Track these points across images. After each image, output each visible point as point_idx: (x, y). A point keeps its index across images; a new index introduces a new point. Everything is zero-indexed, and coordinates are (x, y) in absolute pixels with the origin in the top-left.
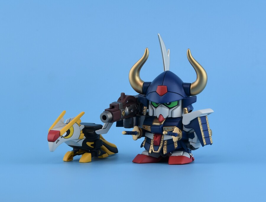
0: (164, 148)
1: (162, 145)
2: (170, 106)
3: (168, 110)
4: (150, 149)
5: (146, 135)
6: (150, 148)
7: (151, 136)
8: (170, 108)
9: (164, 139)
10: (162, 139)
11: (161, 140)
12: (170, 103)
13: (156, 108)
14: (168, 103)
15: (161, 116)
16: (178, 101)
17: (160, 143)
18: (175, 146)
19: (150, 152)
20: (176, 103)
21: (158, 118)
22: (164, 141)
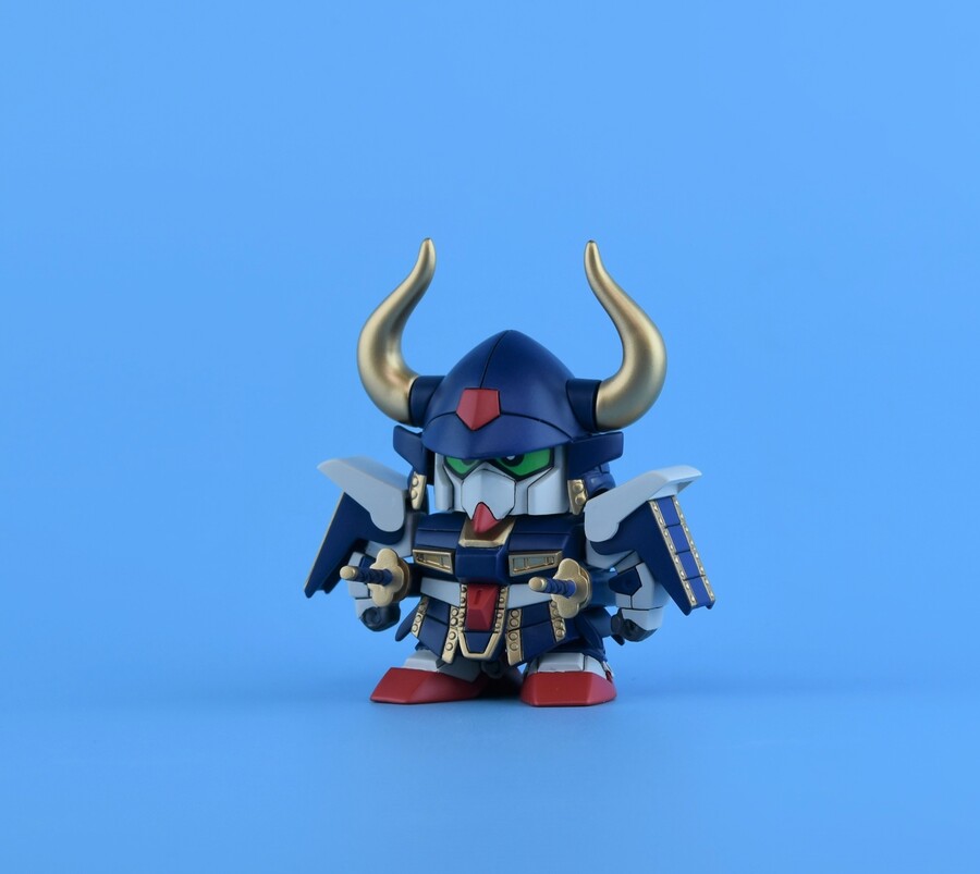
0: (509, 641)
1: (501, 629)
2: (519, 470)
3: (510, 484)
4: (448, 646)
5: (423, 591)
6: (448, 640)
7: (452, 594)
8: (518, 479)
9: (511, 606)
10: (501, 606)
11: (496, 608)
12: (519, 460)
13: (462, 477)
14: (511, 458)
15: (482, 509)
16: (552, 450)
17: (494, 618)
18: (557, 632)
19: (448, 656)
20: (543, 459)
21: (471, 517)
22: (509, 611)
